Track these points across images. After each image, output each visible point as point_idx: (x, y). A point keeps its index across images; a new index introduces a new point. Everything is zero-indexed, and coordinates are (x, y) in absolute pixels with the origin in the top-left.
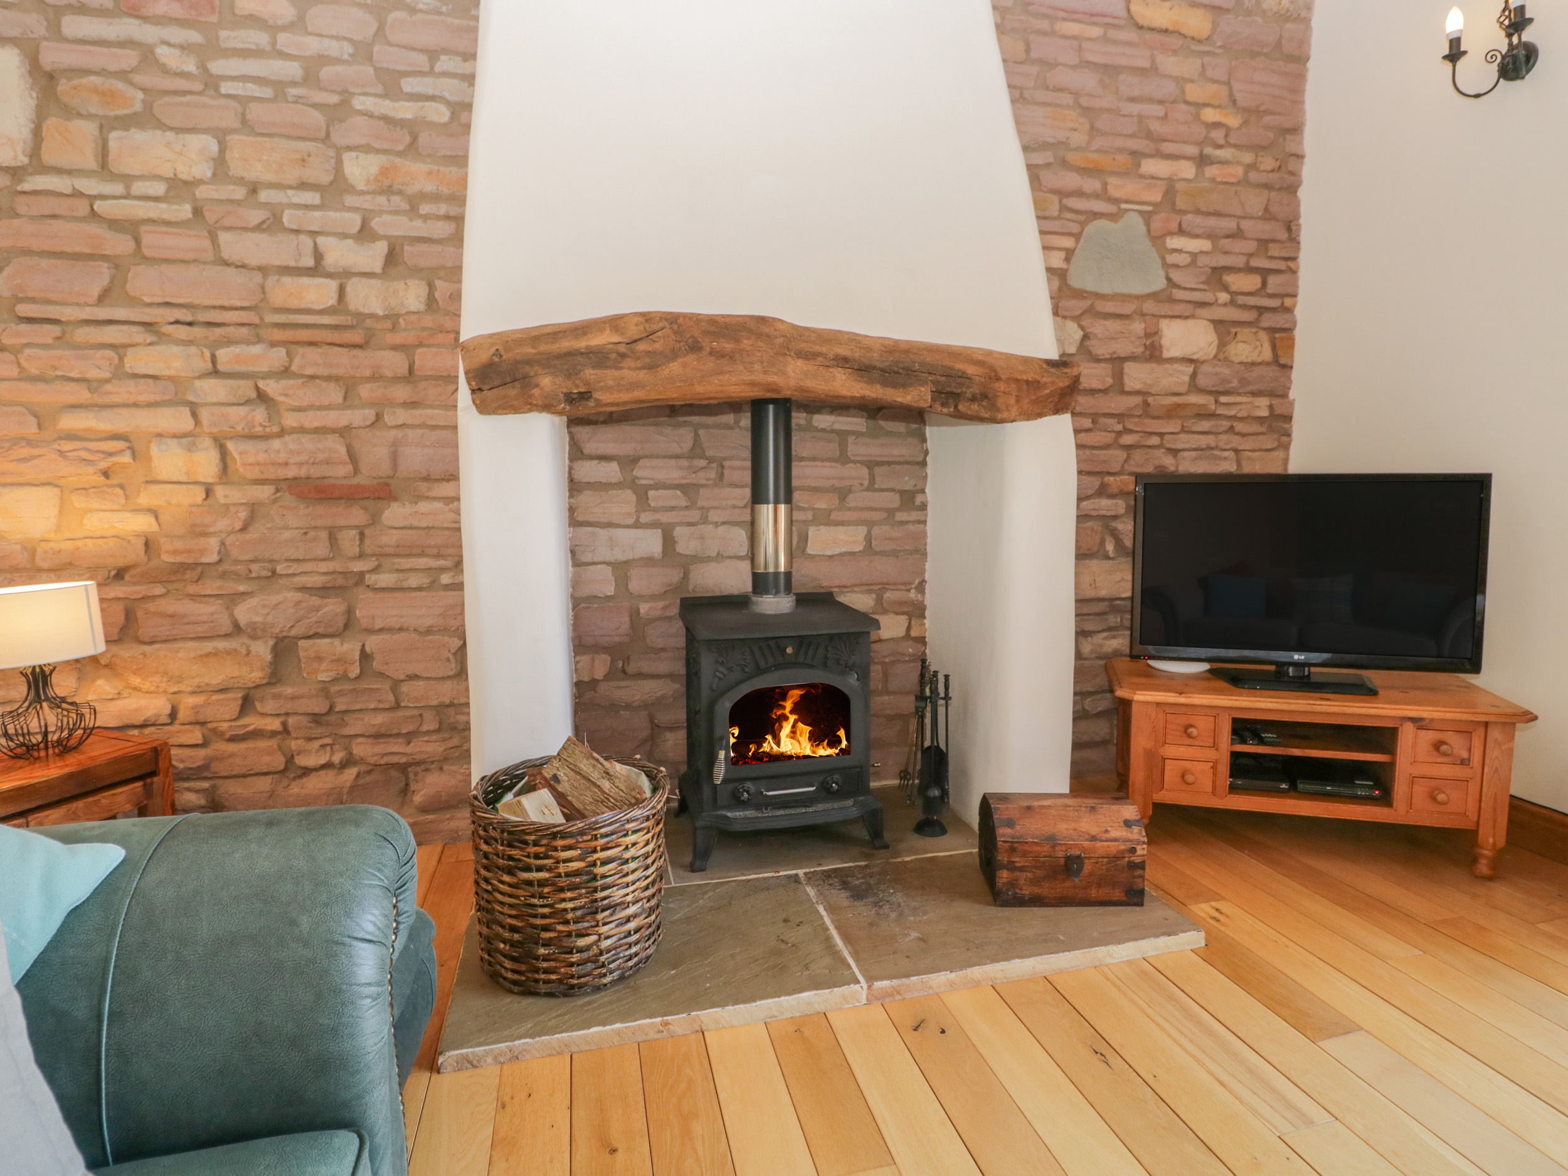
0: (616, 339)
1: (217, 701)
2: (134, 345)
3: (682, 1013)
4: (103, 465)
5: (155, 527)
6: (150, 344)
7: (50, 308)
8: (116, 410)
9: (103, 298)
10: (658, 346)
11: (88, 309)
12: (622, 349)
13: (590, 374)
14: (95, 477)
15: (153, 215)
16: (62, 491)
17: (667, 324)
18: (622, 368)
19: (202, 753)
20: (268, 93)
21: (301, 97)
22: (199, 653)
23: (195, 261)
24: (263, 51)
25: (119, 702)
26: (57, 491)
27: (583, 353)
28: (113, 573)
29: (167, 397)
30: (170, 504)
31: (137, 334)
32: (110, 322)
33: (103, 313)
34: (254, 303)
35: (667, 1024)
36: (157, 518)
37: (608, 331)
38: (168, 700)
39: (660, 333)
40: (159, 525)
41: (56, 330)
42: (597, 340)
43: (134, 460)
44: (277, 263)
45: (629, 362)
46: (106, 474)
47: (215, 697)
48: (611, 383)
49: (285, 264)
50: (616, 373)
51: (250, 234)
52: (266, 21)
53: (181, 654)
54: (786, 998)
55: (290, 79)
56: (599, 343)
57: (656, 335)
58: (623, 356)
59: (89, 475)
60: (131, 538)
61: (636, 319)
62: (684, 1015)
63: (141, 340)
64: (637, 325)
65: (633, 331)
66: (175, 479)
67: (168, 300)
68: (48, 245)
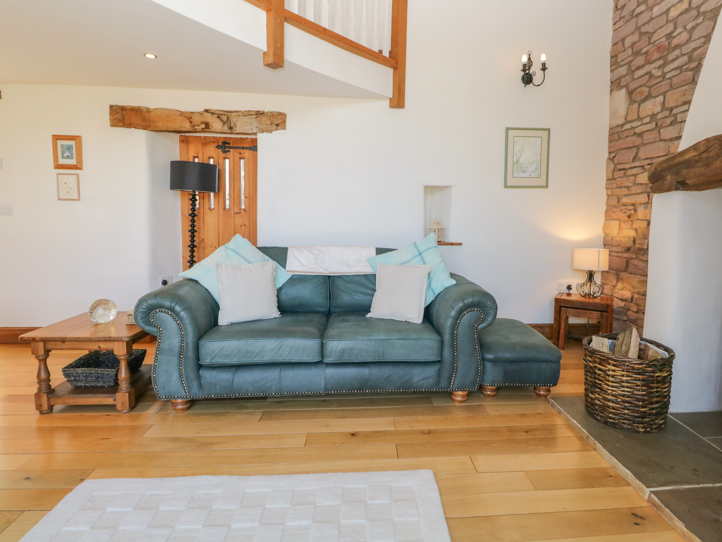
0: (695, 154)
1: (641, 298)
2: (638, 174)
3: (593, 438)
4: (628, 214)
5: (636, 235)
6: (643, 173)
7: (623, 165)
8: (633, 196)
9: (634, 160)
10: (711, 154)
11: (630, 164)
12: (697, 158)
13: (684, 172)
14: (626, 218)
15: (646, 129)
16: (620, 222)
17: (716, 142)
18: (696, 167)
19: (636, 315)
20: (678, 71)
21: (687, 68)
22: (640, 280)
23: (654, 142)
24: (678, 56)
25: (622, 291)
26: (619, 222)
27: (683, 163)
28: (627, 249)
29: (643, 191)
30: (640, 227)
31: (639, 170)
32: (635, 167)
33: (633, 165)
34: (666, 153)
35: (588, 437)
36: (636, 232)
37: (692, 151)
38: (632, 294)
39: (713, 147)
40: (637, 234)
41: (623, 172)
42: (687, 156)
43: (635, 212)
44: (674, 136)
45: (699, 164)
46: (629, 217)
47: (641, 297)
48: (692, 175)
49: (676, 136)
50: (693, 170)
51: (668, 128)
52: (680, 44)
53: (636, 279)
54: (621, 465)
55: (685, 63)
56: (689, 157)
57: (711, 148)
58: (696, 161)
59: (624, 217)
60: (631, 238)
61: (703, 142)
62: (593, 439)
63: (640, 172)
64: (703, 145)
65: (702, 149)
66: (642, 219)
67: (647, 157)
68: (625, 146)
